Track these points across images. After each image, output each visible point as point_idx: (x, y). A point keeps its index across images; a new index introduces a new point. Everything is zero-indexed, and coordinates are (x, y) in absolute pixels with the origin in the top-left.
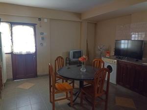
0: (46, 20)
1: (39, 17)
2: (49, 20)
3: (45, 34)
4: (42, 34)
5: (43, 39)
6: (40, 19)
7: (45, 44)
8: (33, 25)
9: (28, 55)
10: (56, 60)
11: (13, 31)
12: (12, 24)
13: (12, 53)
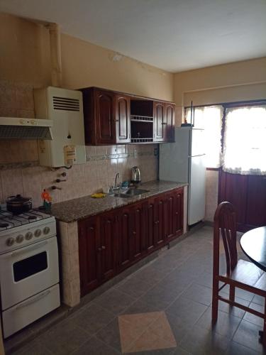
12: (227, 107)
13: (220, 169)
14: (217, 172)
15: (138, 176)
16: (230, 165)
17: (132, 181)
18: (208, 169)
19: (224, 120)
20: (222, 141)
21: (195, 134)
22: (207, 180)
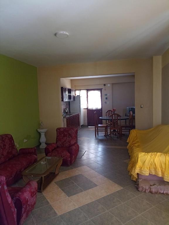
0: (109, 85)
1: (104, 84)
2: (111, 84)
3: (108, 95)
4: (106, 95)
5: (106, 98)
6: (105, 85)
7: (108, 103)
8: (101, 90)
9: (97, 110)
10: (106, 112)
11: (88, 94)
12: (88, 90)
13: (87, 109)
14: (86, 110)
15: (67, 111)
16: (90, 107)
17: (66, 112)
18: (84, 109)
19: (87, 94)
20: (87, 100)
21: (81, 98)
22: (84, 112)
